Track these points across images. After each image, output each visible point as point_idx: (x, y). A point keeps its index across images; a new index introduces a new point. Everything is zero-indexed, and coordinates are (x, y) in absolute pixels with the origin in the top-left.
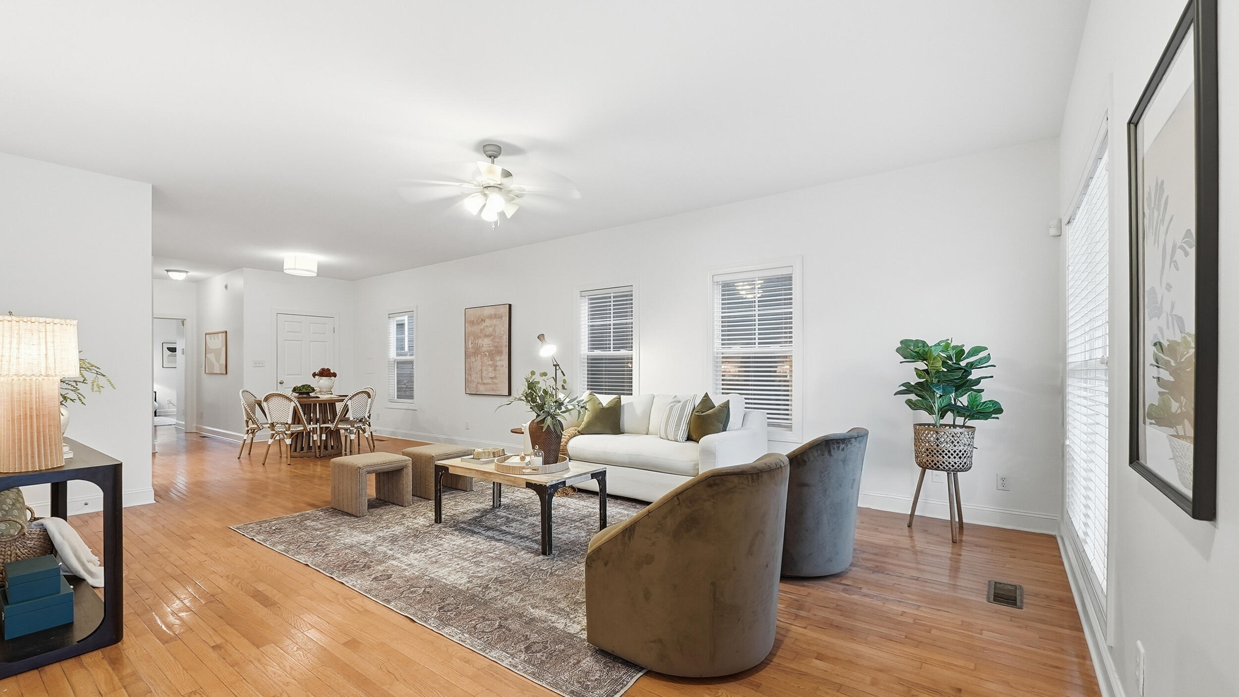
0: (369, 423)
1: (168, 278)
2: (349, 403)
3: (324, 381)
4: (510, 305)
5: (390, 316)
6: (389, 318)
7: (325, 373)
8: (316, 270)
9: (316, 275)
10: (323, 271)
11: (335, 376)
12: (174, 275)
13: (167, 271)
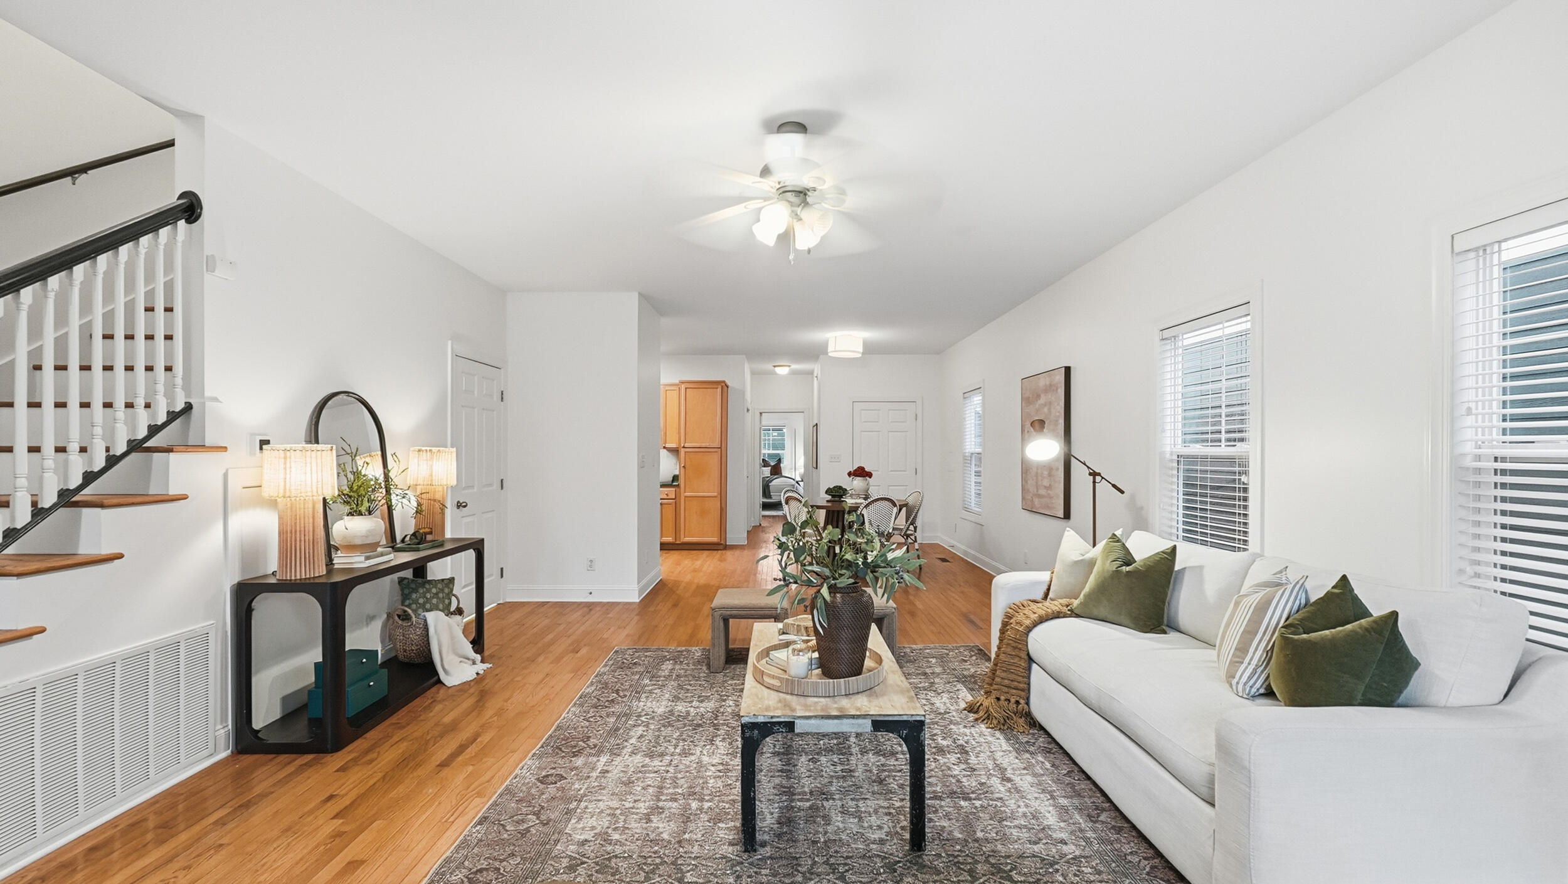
0: (915, 537)
1: (775, 374)
2: (865, 512)
3: (858, 483)
4: (1068, 370)
5: (966, 395)
6: (964, 398)
7: (861, 473)
8: (861, 351)
9: (860, 355)
10: (870, 349)
11: (870, 477)
12: (778, 370)
13: (775, 366)
